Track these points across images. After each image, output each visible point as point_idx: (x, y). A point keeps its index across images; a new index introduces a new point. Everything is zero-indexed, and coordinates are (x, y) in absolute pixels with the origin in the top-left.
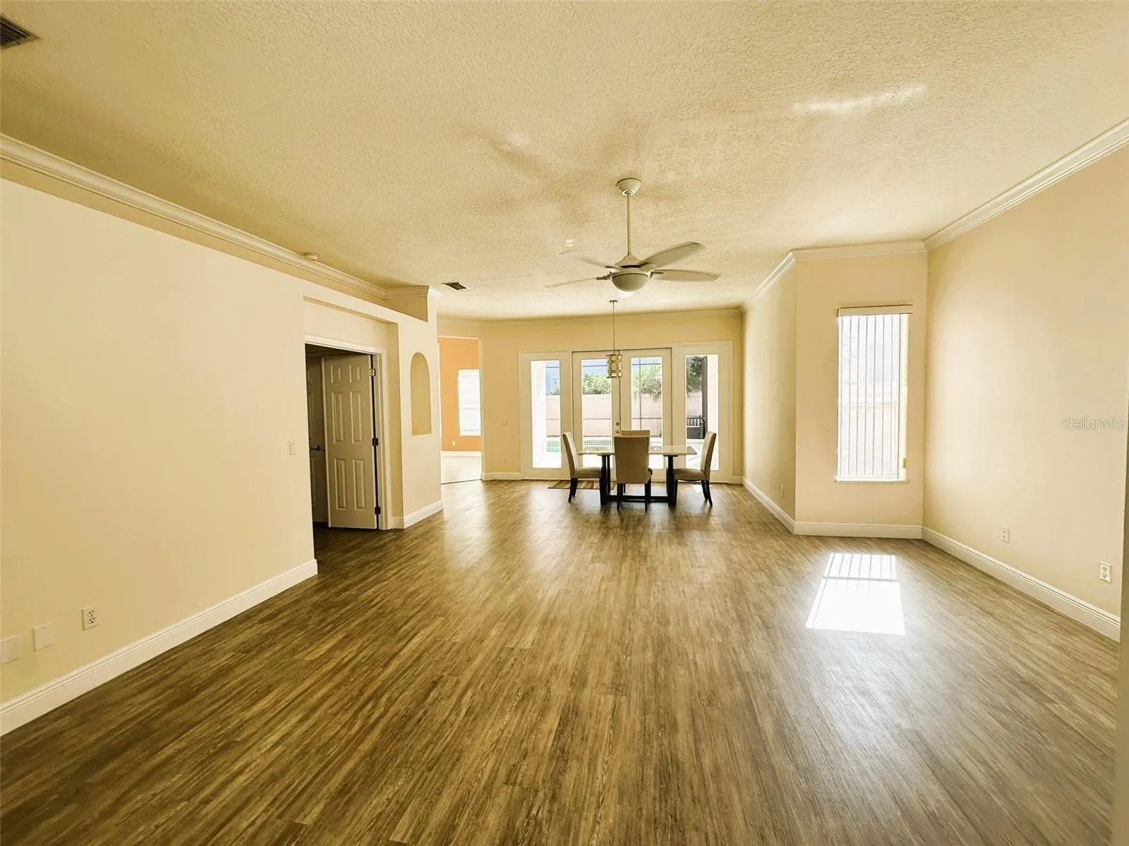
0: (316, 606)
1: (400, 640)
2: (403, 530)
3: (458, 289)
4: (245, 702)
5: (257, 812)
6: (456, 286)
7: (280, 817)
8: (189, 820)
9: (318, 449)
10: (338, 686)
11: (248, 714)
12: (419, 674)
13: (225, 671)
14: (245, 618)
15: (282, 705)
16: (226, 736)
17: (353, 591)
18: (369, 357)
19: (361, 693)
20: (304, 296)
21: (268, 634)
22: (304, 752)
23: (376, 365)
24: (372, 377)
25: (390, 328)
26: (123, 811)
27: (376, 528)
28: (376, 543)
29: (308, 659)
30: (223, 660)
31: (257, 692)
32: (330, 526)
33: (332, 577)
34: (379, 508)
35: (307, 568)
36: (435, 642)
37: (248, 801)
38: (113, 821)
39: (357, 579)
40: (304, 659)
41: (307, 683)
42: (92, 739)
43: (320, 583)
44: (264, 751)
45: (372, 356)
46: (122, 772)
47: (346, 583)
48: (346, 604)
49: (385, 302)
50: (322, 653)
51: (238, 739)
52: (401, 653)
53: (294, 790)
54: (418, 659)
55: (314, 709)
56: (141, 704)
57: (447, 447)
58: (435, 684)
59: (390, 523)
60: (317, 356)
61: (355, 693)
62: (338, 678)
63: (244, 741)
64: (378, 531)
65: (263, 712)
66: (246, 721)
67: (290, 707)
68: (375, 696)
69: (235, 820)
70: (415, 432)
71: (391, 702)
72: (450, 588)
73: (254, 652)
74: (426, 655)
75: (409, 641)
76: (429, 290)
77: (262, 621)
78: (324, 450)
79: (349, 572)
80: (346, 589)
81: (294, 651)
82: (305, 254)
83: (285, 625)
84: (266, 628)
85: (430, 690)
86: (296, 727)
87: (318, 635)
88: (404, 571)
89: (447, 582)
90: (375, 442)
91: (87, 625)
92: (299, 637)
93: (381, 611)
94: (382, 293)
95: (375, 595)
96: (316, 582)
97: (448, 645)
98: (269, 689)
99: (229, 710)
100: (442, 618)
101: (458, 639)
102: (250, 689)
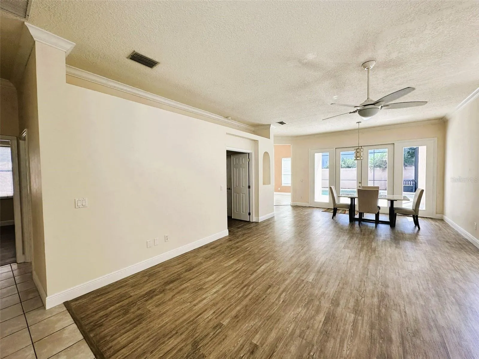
0: (228, 247)
1: (257, 266)
2: (258, 222)
3: (282, 124)
4: (206, 275)
5: (208, 314)
6: (282, 123)
7: (216, 318)
8: (190, 309)
9: (229, 189)
10: (235, 278)
11: (207, 280)
12: (264, 281)
13: (200, 263)
14: (206, 246)
15: (217, 279)
16: (201, 285)
17: (239, 244)
18: (248, 154)
19: (243, 283)
20: (226, 133)
21: (213, 253)
22: (223, 299)
23: (250, 157)
24: (249, 162)
25: (256, 142)
26: (174, 300)
27: (248, 220)
28: (248, 226)
29: (226, 265)
30: (199, 260)
31: (209, 273)
32: (233, 218)
33: (233, 237)
34: (250, 213)
35: (225, 233)
36: (270, 269)
37: (206, 310)
38: (172, 302)
39: (242, 239)
40: (224, 265)
41: (225, 274)
42: (167, 276)
43: (229, 239)
44: (211, 294)
45: (249, 154)
46: (174, 288)
47: (238, 240)
48: (238, 248)
49: (254, 132)
50: (229, 264)
51: (204, 288)
52: (257, 271)
53: (220, 311)
54: (264, 275)
55: (227, 284)
56: (178, 268)
57: (277, 190)
58: (270, 286)
59: (254, 219)
60: (230, 154)
61: (240, 282)
62: (234, 275)
63: (206, 289)
64: (249, 222)
65: (211, 281)
66: (206, 282)
67: (219, 281)
68: (248, 285)
69: (203, 314)
70: (264, 184)
71: (253, 289)
72: (277, 249)
73: (208, 259)
74: (267, 274)
75: (260, 267)
76: (271, 126)
77: (211, 249)
78: (231, 189)
79: (239, 236)
80: (238, 242)
81: (221, 262)
82: (227, 117)
83: (218, 252)
84: (212, 251)
85: (268, 288)
86: (221, 289)
87: (228, 258)
88: (259, 239)
89: (275, 246)
90: (249, 187)
91: (166, 241)
92: (222, 257)
93: (250, 253)
94: (253, 129)
95: (248, 247)
96: (228, 238)
97: (275, 272)
98: (213, 273)
99: (201, 277)
100: (273, 261)
101: (280, 271)
102: (207, 271)
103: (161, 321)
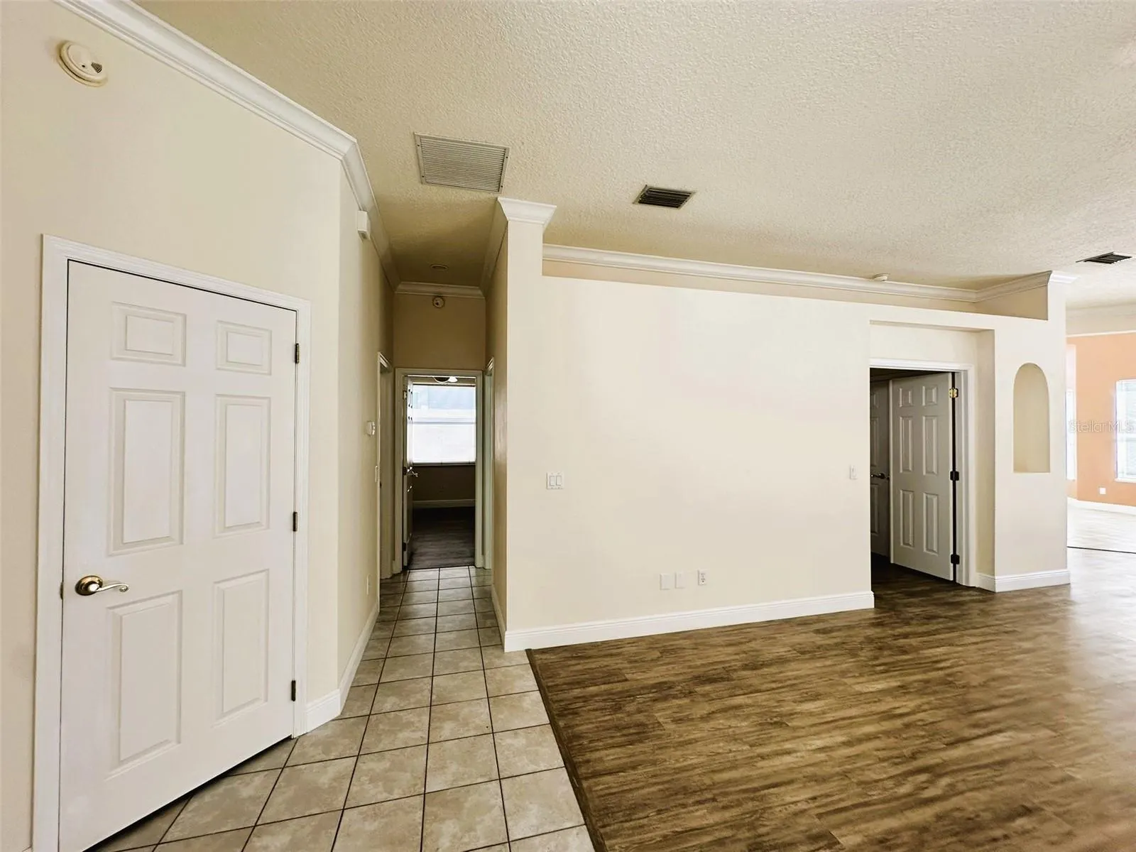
0: (870, 640)
1: (975, 726)
2: (994, 593)
3: (1110, 262)
4: (795, 695)
5: (798, 796)
6: (1108, 259)
7: (820, 816)
8: (750, 761)
9: (882, 477)
10: (887, 733)
11: (799, 708)
12: (1001, 783)
13: (782, 661)
14: (804, 622)
15: (829, 717)
16: (781, 715)
17: (914, 641)
18: (950, 375)
19: (913, 757)
20: (871, 321)
21: (822, 646)
22: (845, 775)
23: (960, 383)
24: (953, 399)
25: (985, 336)
26: (712, 724)
27: (952, 579)
28: (949, 596)
29: (858, 688)
30: (781, 651)
31: (807, 693)
32: (892, 562)
33: (890, 617)
34: (958, 557)
35: (863, 599)
36: (1033, 756)
37: (790, 782)
38: (706, 726)
39: (921, 629)
40: (854, 686)
41: (853, 712)
42: (699, 663)
43: (875, 618)
44: (809, 748)
45: (953, 374)
46: (713, 696)
47: (907, 629)
48: (905, 652)
49: (979, 307)
50: (871, 690)
51: (789, 724)
52: (976, 742)
53: (832, 803)
54: (1003, 763)
55: (860, 741)
56: (724, 655)
58: (1027, 811)
59: (975, 579)
60: (881, 379)
61: (907, 752)
62: (887, 725)
63: (795, 729)
64: (954, 585)
65: (811, 714)
66: (796, 713)
67: (834, 724)
68: (935, 772)
69: (782, 789)
70: (1020, 467)
71: (952, 792)
72: (1071, 697)
73: (807, 656)
74: (1014, 766)
75: (990, 734)
76: (1052, 275)
77: (818, 632)
78: (889, 479)
79: (912, 619)
80: (906, 636)
81: (843, 674)
82: (875, 277)
83: (837, 644)
84: (820, 640)
85: (1020, 815)
86: (839, 746)
87: (870, 670)
88: (990, 644)
89: (1067, 688)
90: (955, 476)
91: (701, 583)
92: (848, 663)
93: (950, 679)
94: (973, 296)
95: (943, 657)
96: (872, 615)
97: (1058, 775)
98: (817, 697)
99: (783, 695)
100: (1049, 733)
101: (1081, 776)
102: (801, 686)
103: (682, 756)
